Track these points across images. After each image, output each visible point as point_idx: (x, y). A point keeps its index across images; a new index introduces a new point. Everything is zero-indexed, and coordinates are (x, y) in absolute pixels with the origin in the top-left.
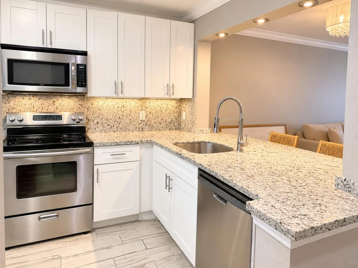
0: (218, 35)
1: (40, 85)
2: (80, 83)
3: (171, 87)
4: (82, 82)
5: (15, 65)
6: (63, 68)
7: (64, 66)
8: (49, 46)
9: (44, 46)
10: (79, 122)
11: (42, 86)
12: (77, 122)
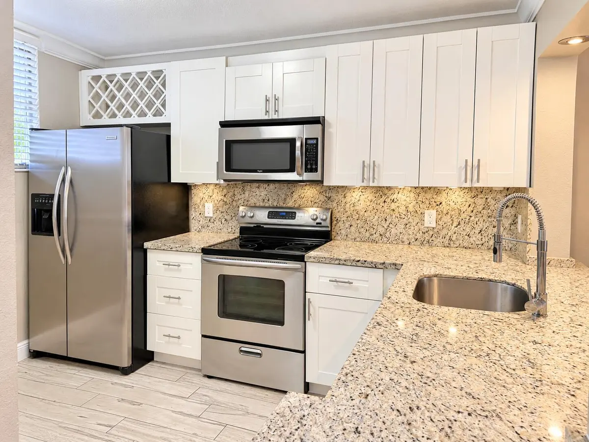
0: (567, 43)
1: (258, 171)
2: (309, 167)
3: (476, 169)
4: (311, 165)
5: (235, 147)
6: (288, 145)
7: (289, 143)
8: (275, 117)
9: (269, 117)
10: (320, 223)
11: (261, 172)
12: (317, 223)
